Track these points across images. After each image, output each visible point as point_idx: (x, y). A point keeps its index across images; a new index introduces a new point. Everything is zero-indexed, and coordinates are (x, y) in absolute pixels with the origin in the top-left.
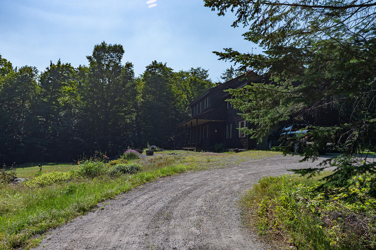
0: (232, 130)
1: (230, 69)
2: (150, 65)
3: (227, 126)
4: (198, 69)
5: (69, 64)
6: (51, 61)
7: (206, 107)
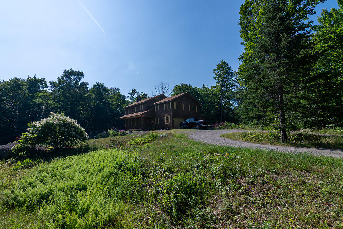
0: (159, 120)
1: (134, 90)
2: (95, 84)
3: (155, 119)
4: (115, 88)
5: (43, 78)
6: (29, 76)
7: (141, 109)
